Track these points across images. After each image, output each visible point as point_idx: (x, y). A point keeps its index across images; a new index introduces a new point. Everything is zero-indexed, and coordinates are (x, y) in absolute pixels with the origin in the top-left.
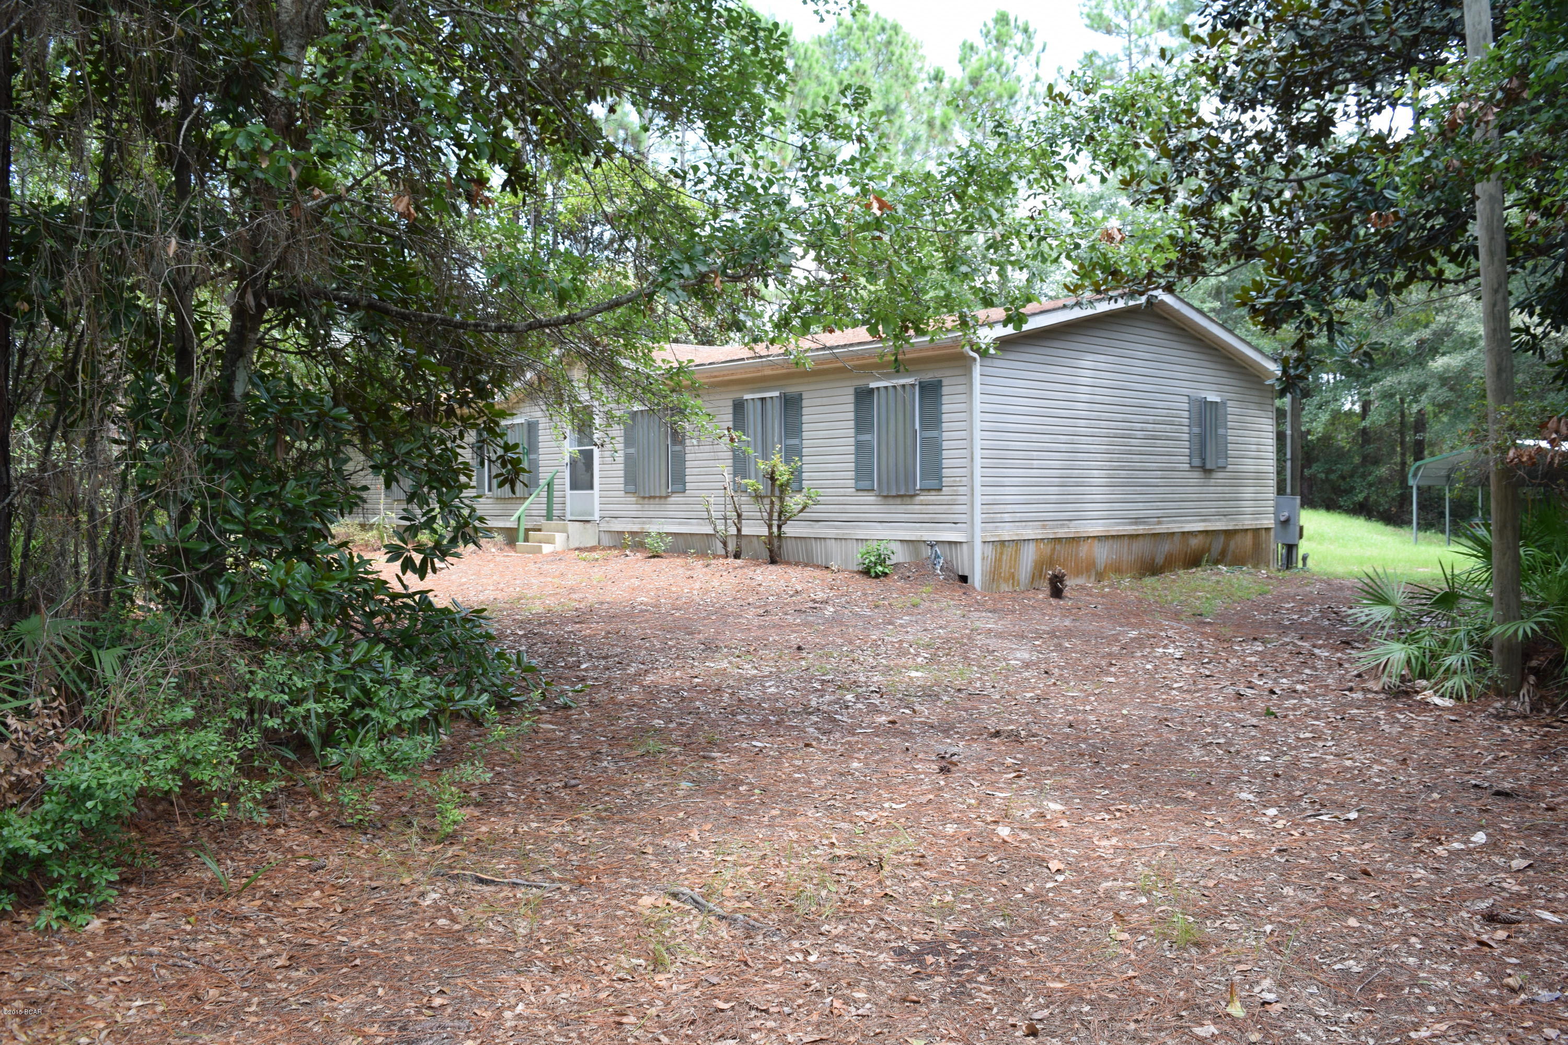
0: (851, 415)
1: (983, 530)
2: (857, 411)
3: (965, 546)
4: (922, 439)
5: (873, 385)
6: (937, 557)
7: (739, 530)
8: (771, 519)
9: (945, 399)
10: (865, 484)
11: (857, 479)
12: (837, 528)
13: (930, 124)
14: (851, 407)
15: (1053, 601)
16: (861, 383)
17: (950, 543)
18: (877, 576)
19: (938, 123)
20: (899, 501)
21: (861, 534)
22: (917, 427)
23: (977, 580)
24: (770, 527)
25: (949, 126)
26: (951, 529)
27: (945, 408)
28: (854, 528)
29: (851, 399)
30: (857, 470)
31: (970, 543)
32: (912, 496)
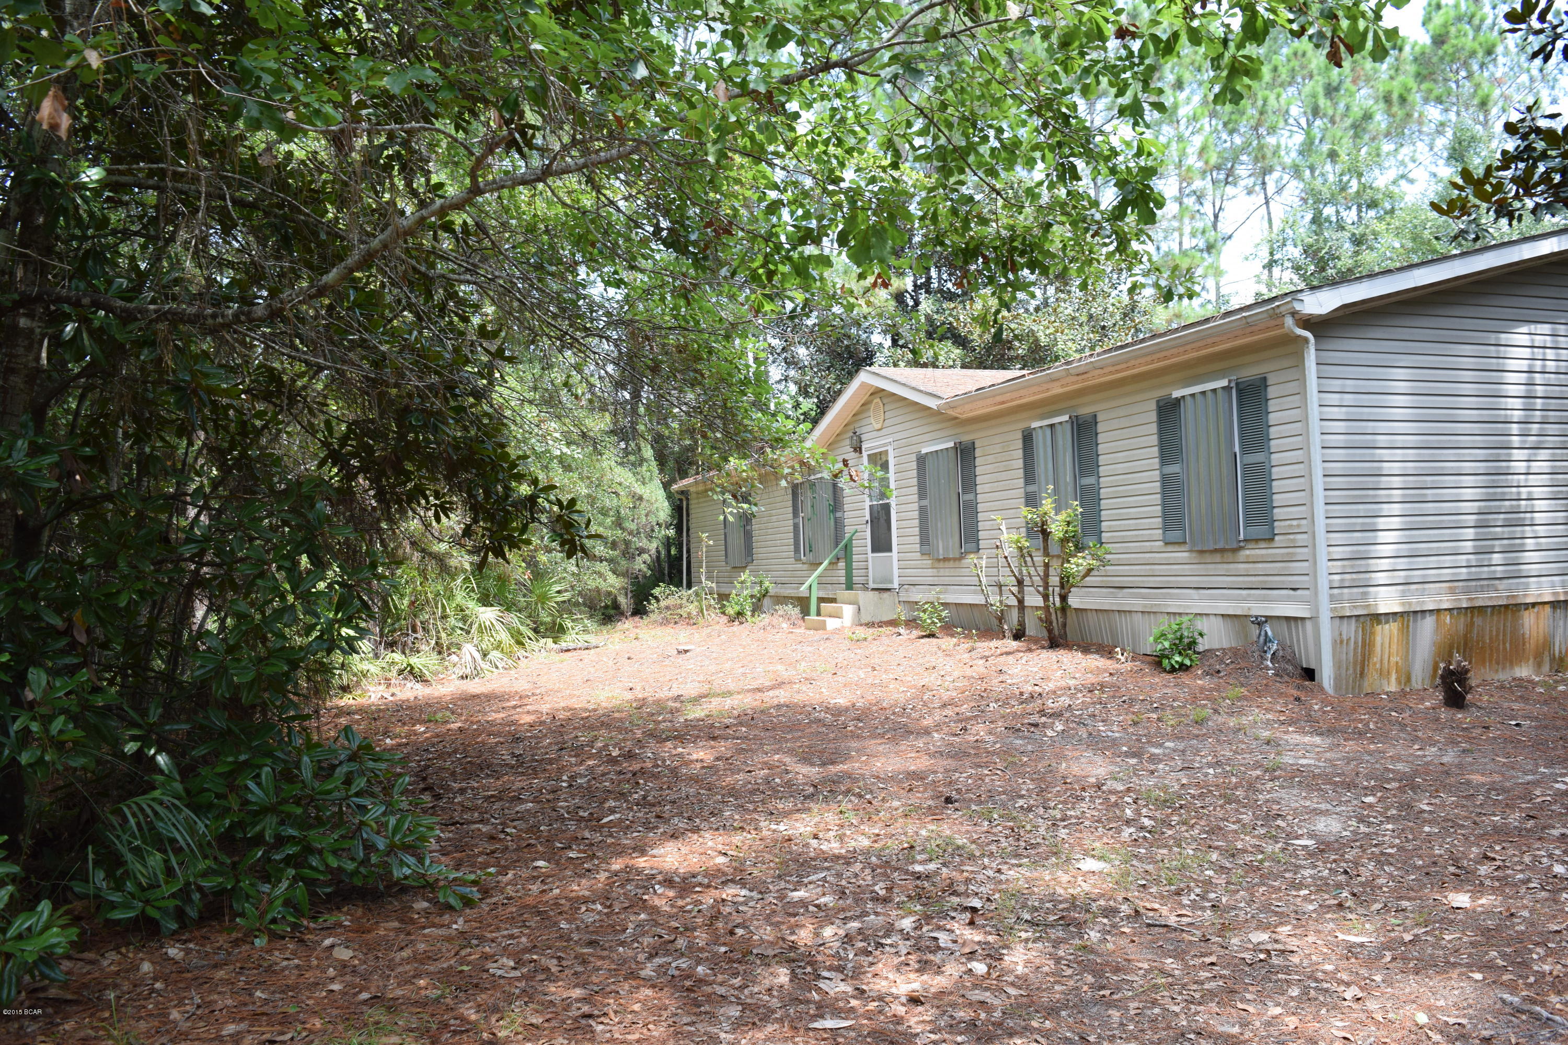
0: (1154, 440)
1: (1332, 599)
2: (1161, 432)
3: (1309, 625)
4: (1244, 465)
5: (1176, 394)
6: (1267, 640)
7: (1021, 602)
8: (1046, 586)
9: (1272, 405)
10: (1175, 535)
11: (1166, 528)
12: (1144, 597)
13: (1387, 99)
14: (1154, 428)
15: (1444, 714)
16: (1161, 393)
17: (1288, 619)
18: (1173, 670)
19: (1395, 96)
20: (1218, 558)
21: (1173, 606)
22: (1237, 449)
23: (1327, 675)
24: (1046, 597)
25: (1410, 98)
26: (1289, 599)
27: (1273, 418)
28: (1165, 597)
29: (1153, 416)
30: (1165, 515)
31: (1314, 619)
32: (1235, 550)
